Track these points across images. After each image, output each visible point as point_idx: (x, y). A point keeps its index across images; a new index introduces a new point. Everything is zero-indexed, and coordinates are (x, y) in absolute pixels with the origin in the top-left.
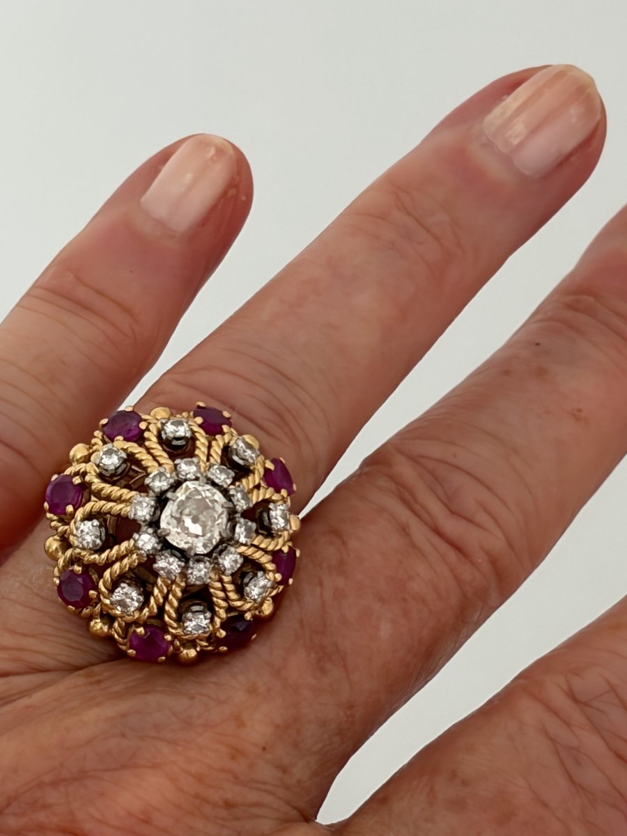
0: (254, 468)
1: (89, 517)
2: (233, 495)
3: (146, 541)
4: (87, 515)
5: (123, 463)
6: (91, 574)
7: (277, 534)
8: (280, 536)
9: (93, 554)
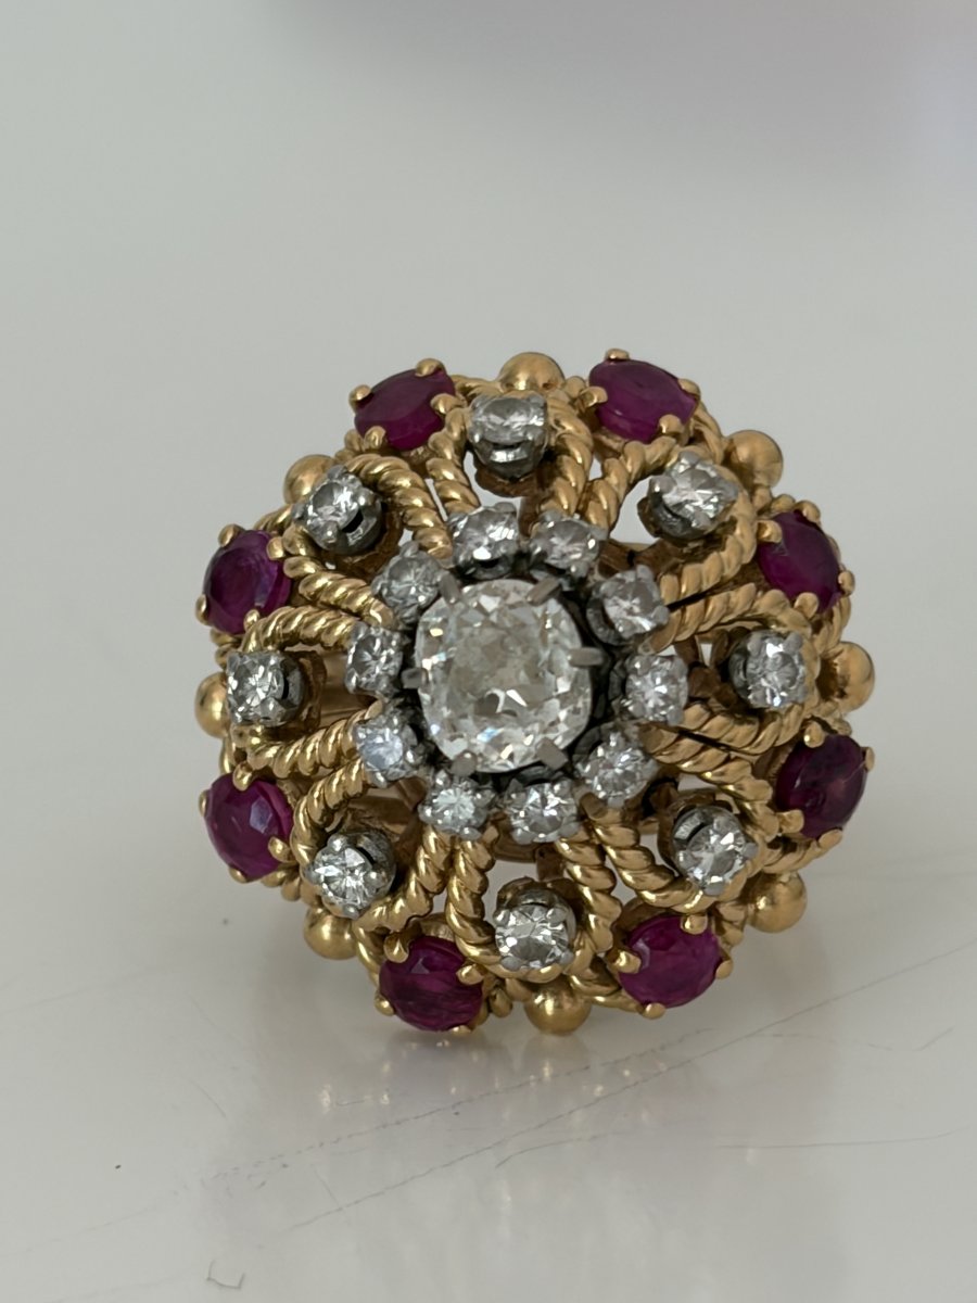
0: (560, 438)
1: (321, 840)
2: (543, 554)
3: (454, 804)
4: (313, 837)
5: (286, 674)
6: (432, 934)
7: (723, 524)
8: (733, 522)
9: (394, 902)
